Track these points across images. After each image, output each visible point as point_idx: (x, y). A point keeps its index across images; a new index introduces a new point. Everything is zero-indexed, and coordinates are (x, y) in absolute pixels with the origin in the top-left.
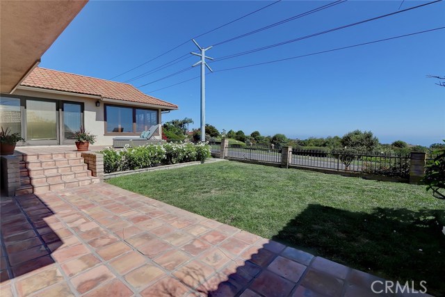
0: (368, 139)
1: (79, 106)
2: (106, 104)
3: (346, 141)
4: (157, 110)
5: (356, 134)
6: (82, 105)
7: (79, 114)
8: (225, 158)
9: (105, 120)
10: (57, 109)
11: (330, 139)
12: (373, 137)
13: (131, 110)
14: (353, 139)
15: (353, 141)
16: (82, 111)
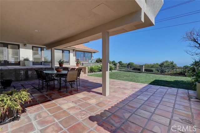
0: (172, 64)
1: (68, 51)
2: (76, 51)
3: (162, 65)
4: (91, 52)
5: (166, 62)
6: (69, 51)
7: (68, 54)
8: (118, 70)
9: (76, 56)
10: (63, 53)
11: (154, 64)
12: (174, 63)
13: (83, 53)
14: (165, 64)
15: (165, 65)
16: (69, 53)
